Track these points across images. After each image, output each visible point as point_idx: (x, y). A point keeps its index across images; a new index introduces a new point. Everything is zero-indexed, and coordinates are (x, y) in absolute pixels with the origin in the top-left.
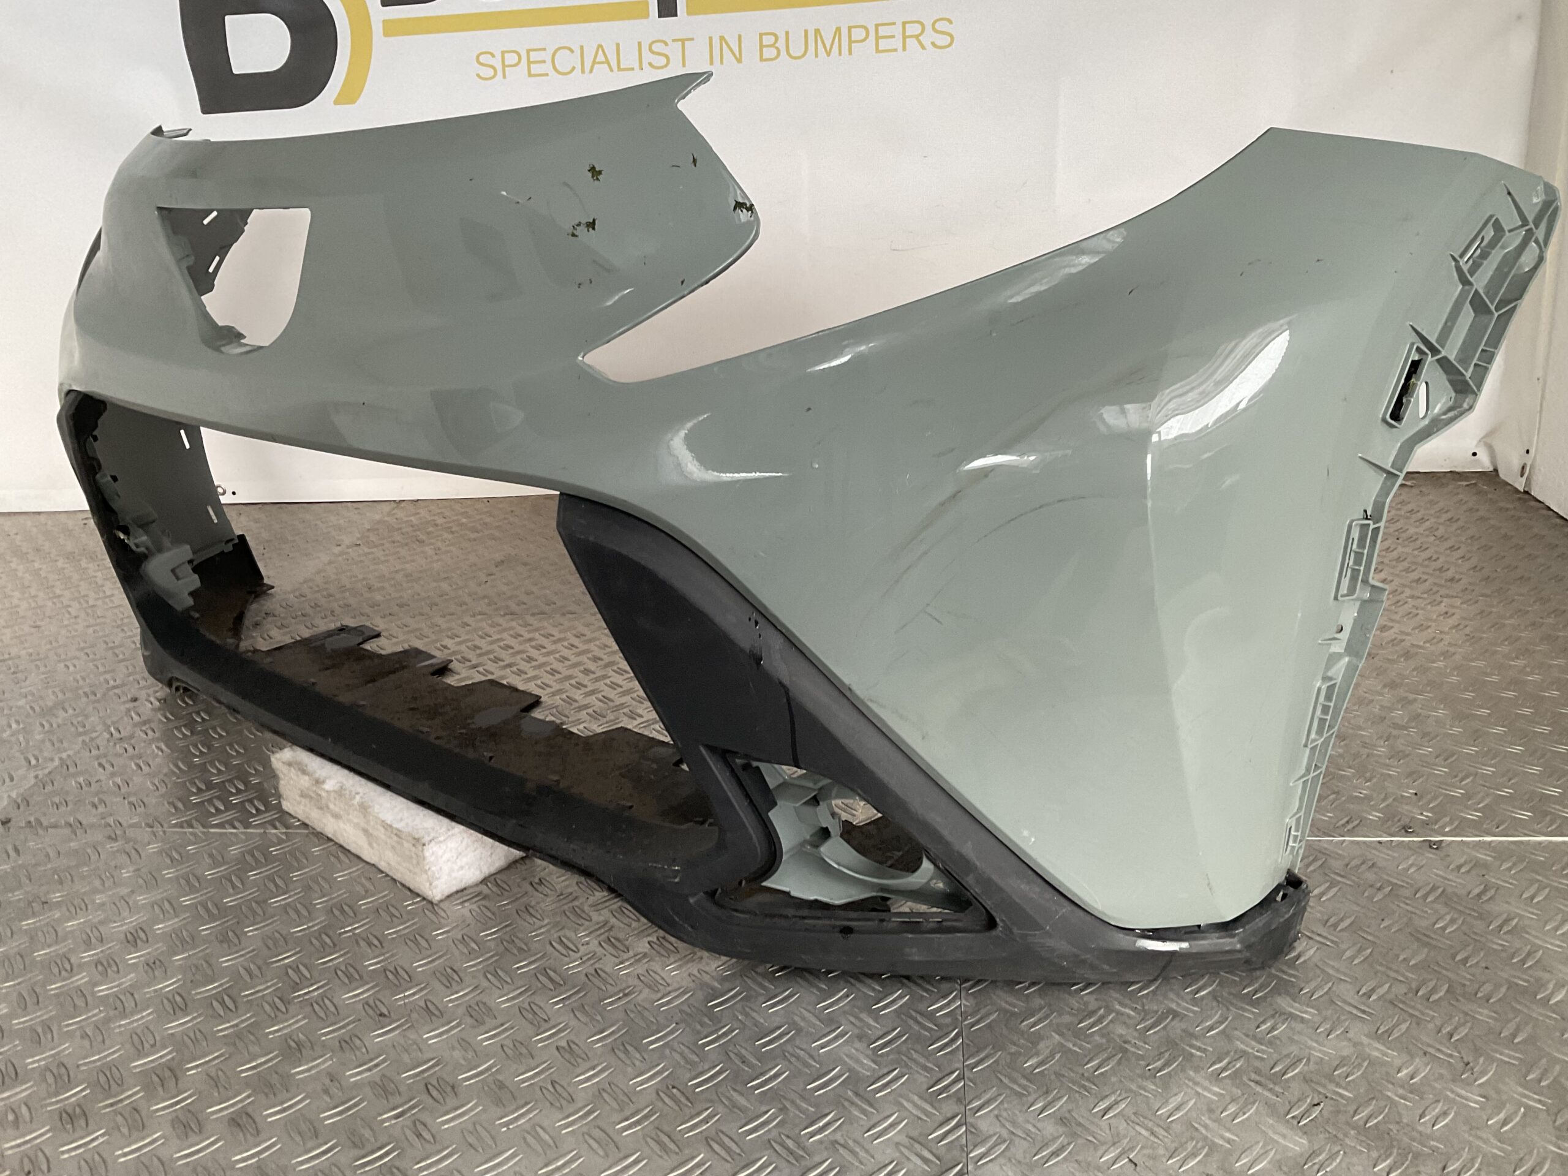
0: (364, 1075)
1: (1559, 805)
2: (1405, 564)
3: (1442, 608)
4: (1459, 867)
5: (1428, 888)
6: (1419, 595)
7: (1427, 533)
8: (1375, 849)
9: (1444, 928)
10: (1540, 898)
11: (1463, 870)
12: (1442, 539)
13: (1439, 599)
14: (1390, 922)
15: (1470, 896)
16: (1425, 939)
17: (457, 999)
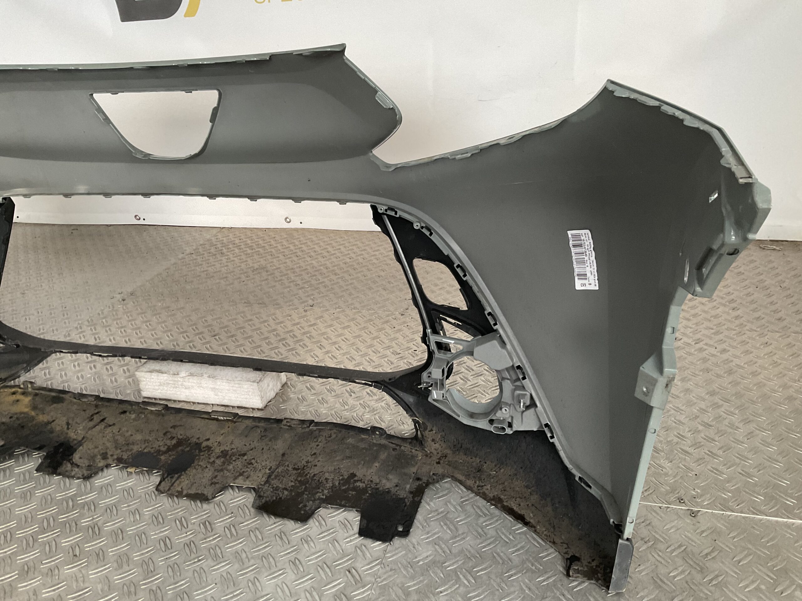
0: (50, 594)
1: (784, 494)
2: (755, 306)
3: (765, 339)
4: (703, 532)
5: (676, 546)
6: (755, 329)
7: (777, 284)
8: (655, 512)
9: (675, 577)
10: (745, 562)
11: (704, 535)
12: (786, 289)
13: (766, 333)
14: (644, 567)
15: (701, 555)
16: (660, 583)
17: (115, 550)
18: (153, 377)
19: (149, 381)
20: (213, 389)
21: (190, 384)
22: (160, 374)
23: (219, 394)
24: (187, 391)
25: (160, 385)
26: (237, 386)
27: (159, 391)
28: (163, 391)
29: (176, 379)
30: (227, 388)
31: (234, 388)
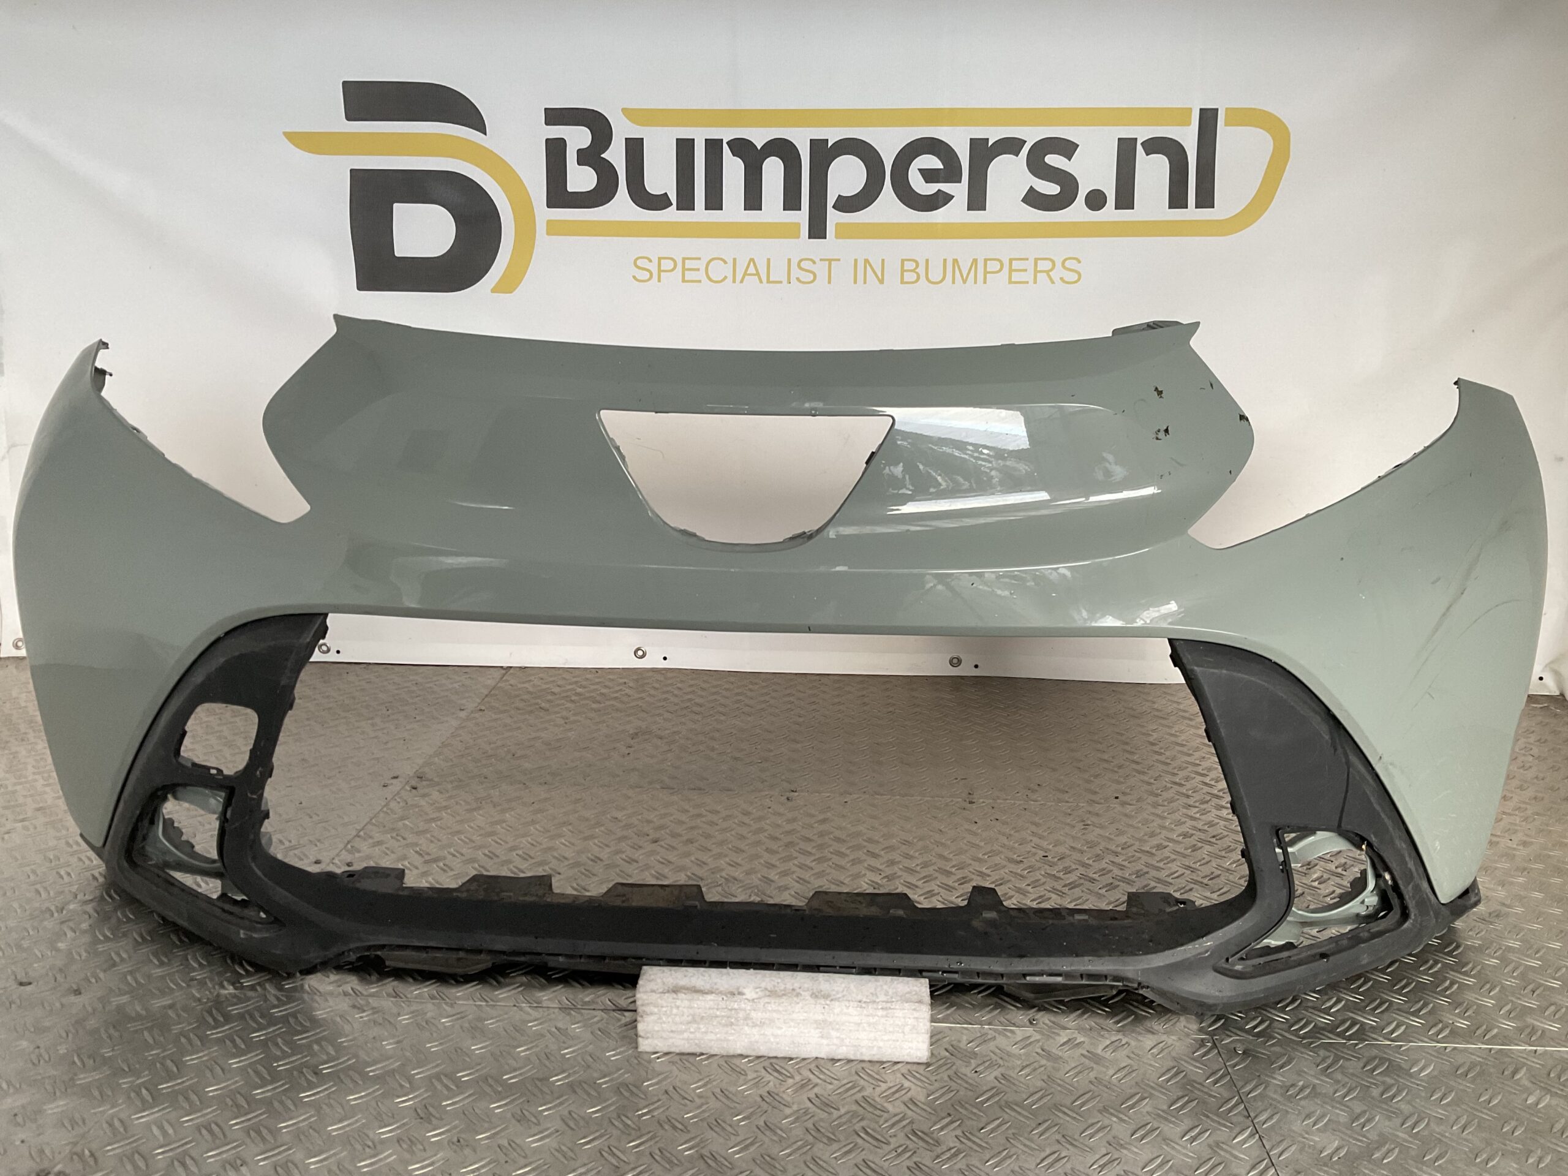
7: (1523, 752)
18: (678, 1003)
19: (665, 1013)
20: (821, 1024)
21: (767, 1015)
22: (696, 996)
23: (834, 1034)
24: (755, 1031)
25: (694, 1021)
26: (880, 1013)
27: (686, 1035)
28: (698, 1035)
29: (736, 1006)
30: (857, 1019)
31: (871, 1020)
